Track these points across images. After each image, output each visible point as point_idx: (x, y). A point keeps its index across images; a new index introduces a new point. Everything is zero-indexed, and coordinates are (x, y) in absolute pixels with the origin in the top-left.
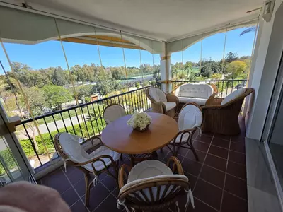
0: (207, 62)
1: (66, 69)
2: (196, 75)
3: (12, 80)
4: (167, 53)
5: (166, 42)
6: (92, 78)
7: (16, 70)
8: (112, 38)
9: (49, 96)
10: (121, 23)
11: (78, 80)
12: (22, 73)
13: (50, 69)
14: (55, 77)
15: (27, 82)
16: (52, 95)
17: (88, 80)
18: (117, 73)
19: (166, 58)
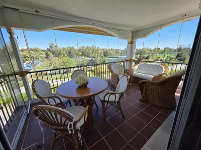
0: (185, 49)
1: (77, 48)
2: (171, 59)
3: (49, 52)
4: (132, 39)
5: (132, 31)
6: (91, 55)
7: (51, 47)
8: (90, 29)
9: (64, 63)
10: (93, 18)
11: (82, 56)
12: (54, 49)
13: (68, 47)
14: (70, 52)
15: (56, 54)
16: (66, 63)
17: (88, 56)
18: (107, 53)
19: (132, 43)
